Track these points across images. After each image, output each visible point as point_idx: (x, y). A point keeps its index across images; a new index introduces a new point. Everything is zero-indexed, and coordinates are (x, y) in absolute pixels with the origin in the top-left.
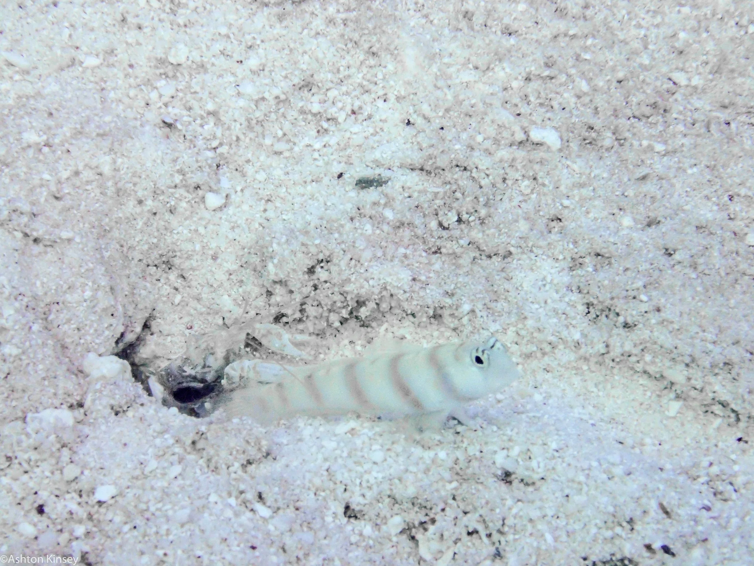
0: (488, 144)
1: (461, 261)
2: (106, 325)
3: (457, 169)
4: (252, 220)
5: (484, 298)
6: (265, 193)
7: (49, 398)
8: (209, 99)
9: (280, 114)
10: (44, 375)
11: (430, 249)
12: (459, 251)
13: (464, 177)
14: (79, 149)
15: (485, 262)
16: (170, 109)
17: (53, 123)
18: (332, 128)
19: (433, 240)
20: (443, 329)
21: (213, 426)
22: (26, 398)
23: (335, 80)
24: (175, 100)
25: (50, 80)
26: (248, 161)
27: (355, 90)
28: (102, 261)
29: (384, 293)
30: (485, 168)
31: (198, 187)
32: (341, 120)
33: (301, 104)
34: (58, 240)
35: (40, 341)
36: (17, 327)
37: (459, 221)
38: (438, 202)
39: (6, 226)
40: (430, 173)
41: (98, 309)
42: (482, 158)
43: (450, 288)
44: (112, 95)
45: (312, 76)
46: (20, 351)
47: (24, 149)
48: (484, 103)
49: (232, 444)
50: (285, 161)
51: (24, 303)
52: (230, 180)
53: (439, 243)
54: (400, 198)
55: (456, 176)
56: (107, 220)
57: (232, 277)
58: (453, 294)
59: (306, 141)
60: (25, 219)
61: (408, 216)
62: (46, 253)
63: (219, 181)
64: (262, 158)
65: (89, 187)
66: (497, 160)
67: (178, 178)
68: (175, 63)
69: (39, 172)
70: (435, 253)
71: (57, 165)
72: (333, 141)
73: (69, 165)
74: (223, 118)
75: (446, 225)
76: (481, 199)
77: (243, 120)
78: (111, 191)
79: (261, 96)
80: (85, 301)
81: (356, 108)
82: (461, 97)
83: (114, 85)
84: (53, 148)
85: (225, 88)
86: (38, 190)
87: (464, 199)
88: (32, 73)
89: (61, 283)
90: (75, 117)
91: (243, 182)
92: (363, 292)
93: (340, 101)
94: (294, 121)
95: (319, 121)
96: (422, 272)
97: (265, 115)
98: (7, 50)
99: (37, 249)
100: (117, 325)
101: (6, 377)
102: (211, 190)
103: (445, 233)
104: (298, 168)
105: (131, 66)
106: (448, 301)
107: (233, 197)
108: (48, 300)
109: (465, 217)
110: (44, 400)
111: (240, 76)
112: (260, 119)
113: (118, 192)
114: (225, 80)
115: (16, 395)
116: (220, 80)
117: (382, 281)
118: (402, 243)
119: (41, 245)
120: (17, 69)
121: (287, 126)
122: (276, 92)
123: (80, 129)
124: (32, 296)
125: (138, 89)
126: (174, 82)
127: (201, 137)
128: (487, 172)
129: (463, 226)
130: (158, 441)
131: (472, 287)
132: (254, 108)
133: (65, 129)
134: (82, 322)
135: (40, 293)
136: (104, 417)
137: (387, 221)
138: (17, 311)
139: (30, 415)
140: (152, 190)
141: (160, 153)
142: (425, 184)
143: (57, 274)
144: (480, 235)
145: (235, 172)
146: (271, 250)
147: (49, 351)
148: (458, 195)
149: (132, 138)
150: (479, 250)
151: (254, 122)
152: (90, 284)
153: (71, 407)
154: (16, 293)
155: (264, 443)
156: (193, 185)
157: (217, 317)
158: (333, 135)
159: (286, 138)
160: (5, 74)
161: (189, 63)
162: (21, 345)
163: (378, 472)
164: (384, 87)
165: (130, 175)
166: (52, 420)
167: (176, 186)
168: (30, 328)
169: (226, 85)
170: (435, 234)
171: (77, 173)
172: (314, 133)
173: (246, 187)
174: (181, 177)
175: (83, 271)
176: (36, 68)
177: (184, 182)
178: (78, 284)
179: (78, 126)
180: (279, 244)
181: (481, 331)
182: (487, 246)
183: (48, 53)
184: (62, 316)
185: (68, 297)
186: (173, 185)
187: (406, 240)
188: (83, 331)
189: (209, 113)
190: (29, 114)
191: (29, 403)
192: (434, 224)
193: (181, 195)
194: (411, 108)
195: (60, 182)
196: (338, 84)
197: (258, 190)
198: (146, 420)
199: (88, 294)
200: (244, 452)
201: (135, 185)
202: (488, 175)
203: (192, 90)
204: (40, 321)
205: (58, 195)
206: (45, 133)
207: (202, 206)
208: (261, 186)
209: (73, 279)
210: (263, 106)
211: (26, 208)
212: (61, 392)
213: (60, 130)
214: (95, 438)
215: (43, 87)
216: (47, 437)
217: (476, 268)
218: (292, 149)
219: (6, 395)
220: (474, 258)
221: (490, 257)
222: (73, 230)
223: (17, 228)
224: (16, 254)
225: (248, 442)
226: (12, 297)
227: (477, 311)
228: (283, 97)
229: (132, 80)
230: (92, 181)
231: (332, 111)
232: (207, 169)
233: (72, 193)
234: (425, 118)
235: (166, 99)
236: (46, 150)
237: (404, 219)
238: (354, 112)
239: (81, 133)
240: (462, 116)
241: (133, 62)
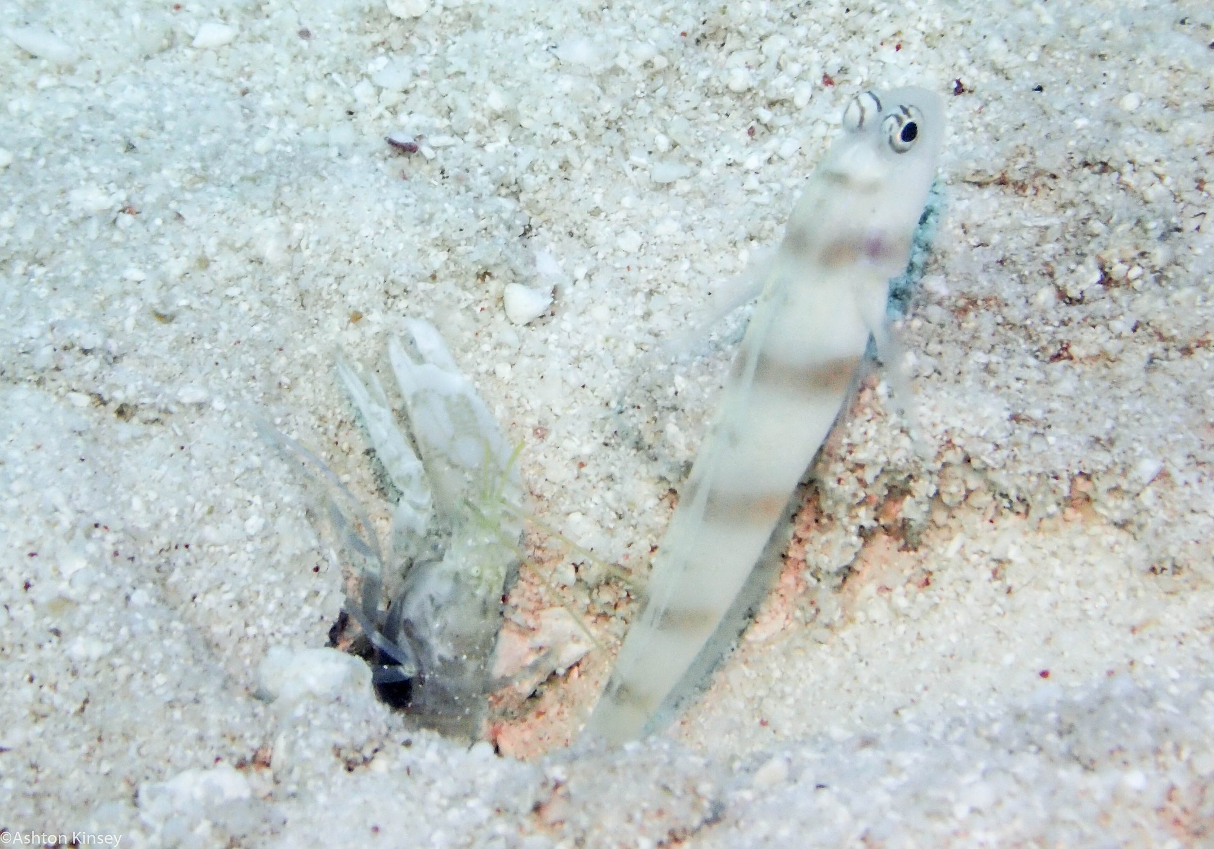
0: (1151, 110)
1: (1121, 369)
2: (303, 594)
3: (1086, 171)
4: (619, 339)
5: (1187, 442)
6: (643, 278)
7: (189, 747)
8: (490, 85)
9: (659, 101)
10: (170, 696)
11: (1043, 349)
12: (1112, 346)
13: (1106, 185)
14: (204, 210)
15: (1178, 364)
16: (403, 118)
17: (137, 164)
18: (785, 120)
19: (1049, 328)
20: (1096, 529)
21: (581, 765)
22: (133, 752)
23: (777, 15)
24: (412, 97)
25: (121, 80)
26: (596, 212)
27: (825, 32)
28: (279, 450)
29: (949, 456)
30: (1150, 159)
31: (484, 275)
32: (800, 101)
33: (703, 74)
34: (174, 408)
35: (153, 625)
36: (96, 596)
37: (1107, 280)
38: (1050, 248)
39: (50, 384)
40: (1023, 187)
41: (282, 556)
42: (1141, 138)
43: (1103, 427)
44: (268, 101)
45: (724, 11)
46: (109, 647)
47: (75, 224)
48: (1132, 28)
49: (630, 796)
50: (682, 201)
51: (109, 547)
52: (558, 257)
53: (1063, 334)
54: (960, 249)
55: (1084, 187)
56: (282, 361)
57: (584, 470)
58: (1111, 442)
59: (727, 153)
60: (92, 364)
61: (983, 284)
62: (149, 437)
63: (533, 261)
64: (627, 202)
65: (233, 291)
66: (1178, 140)
67: (438, 259)
68: (404, 15)
69: (114, 268)
70: (1057, 357)
71: (154, 249)
72: (788, 148)
73: (184, 246)
74: (525, 123)
75: (1074, 293)
76: (1151, 225)
77: (574, 122)
78: (285, 295)
79: (609, 65)
80: (250, 538)
81: (832, 72)
82: (1075, 22)
83: (269, 80)
84: (144, 215)
85: (525, 57)
86: (116, 304)
87: (1111, 231)
88: (80, 69)
89: (190, 499)
90: (187, 148)
91: (588, 258)
92: (898, 458)
93: (794, 60)
94: (692, 114)
95: (750, 109)
96: (1032, 400)
97: (625, 106)
98: (17, 24)
99: (126, 430)
100: (331, 592)
101: (82, 709)
102: (516, 277)
103: (1075, 312)
104: (713, 214)
105: (305, 34)
106: (1102, 458)
107: (569, 290)
108: (162, 541)
109: (1118, 270)
110: (176, 752)
111: (558, 27)
112: (613, 117)
113: (302, 299)
114: (526, 39)
115: (107, 747)
116: (512, 41)
117: (941, 428)
118: (978, 343)
119: (135, 420)
120: (44, 64)
121: (677, 125)
122: (644, 51)
123: (200, 172)
124: (124, 530)
125: (326, 81)
126: (407, 59)
127: (480, 170)
128: (1159, 170)
129: (1116, 292)
130: (454, 815)
131: (1156, 420)
132: (598, 91)
133: (165, 172)
134: (248, 586)
135: (144, 525)
136: (321, 775)
137: (936, 298)
138: (94, 561)
139: (144, 788)
140: (382, 287)
141: (389, 205)
142: (1015, 212)
143: (178, 479)
144: (1160, 304)
145: (567, 238)
146: (671, 391)
147: (174, 645)
148: (1096, 226)
149: (323, 178)
150: (1162, 338)
151: (601, 123)
152: (257, 500)
153: (241, 765)
154: (88, 521)
155: (705, 788)
156: (474, 269)
157: (560, 566)
158: (787, 136)
159: (676, 152)
160: (18, 78)
161: (437, 11)
162: (110, 635)
163: (986, 830)
164: (892, 17)
165: (326, 257)
166: (199, 793)
167: (434, 277)
168: (128, 598)
169: (526, 49)
170: (1052, 316)
171: (204, 263)
172: (742, 135)
173: (597, 269)
174: (443, 256)
175: (238, 471)
176: (85, 58)
177: (452, 268)
178: (230, 502)
179: (197, 165)
180: (687, 376)
181: (1189, 517)
182: (1177, 326)
183: (111, 23)
184: (199, 574)
185: (209, 532)
186: (428, 273)
187: (985, 335)
188: (252, 608)
189: (496, 116)
190: (81, 152)
191: (139, 762)
192: (1046, 296)
193: (450, 295)
194: (962, 53)
195: (165, 284)
196: (785, 23)
197: (625, 273)
198: (420, 772)
199: (254, 523)
200: (660, 813)
201: (340, 279)
202: (1160, 177)
203: (451, 70)
204: (150, 585)
205: (162, 312)
206: (120, 187)
207: (500, 317)
208: (632, 261)
209: (217, 491)
210: (616, 87)
211: (92, 340)
212: (213, 732)
213: (155, 176)
214: (303, 821)
215: (108, 97)
216: (191, 828)
217: (1158, 378)
218: (694, 174)
219: (84, 748)
220: (1152, 359)
221: (1187, 351)
222: (205, 384)
223: (74, 385)
224: (79, 441)
225: (666, 788)
226: (79, 533)
227: (1174, 472)
228: (660, 62)
229: (309, 66)
230: (239, 278)
231: (780, 84)
232: (501, 233)
233: (196, 305)
234: (998, 71)
235: (391, 97)
236: (126, 220)
237: (975, 289)
238: (828, 80)
239: (204, 179)
240: (1083, 58)
241: (308, 25)
